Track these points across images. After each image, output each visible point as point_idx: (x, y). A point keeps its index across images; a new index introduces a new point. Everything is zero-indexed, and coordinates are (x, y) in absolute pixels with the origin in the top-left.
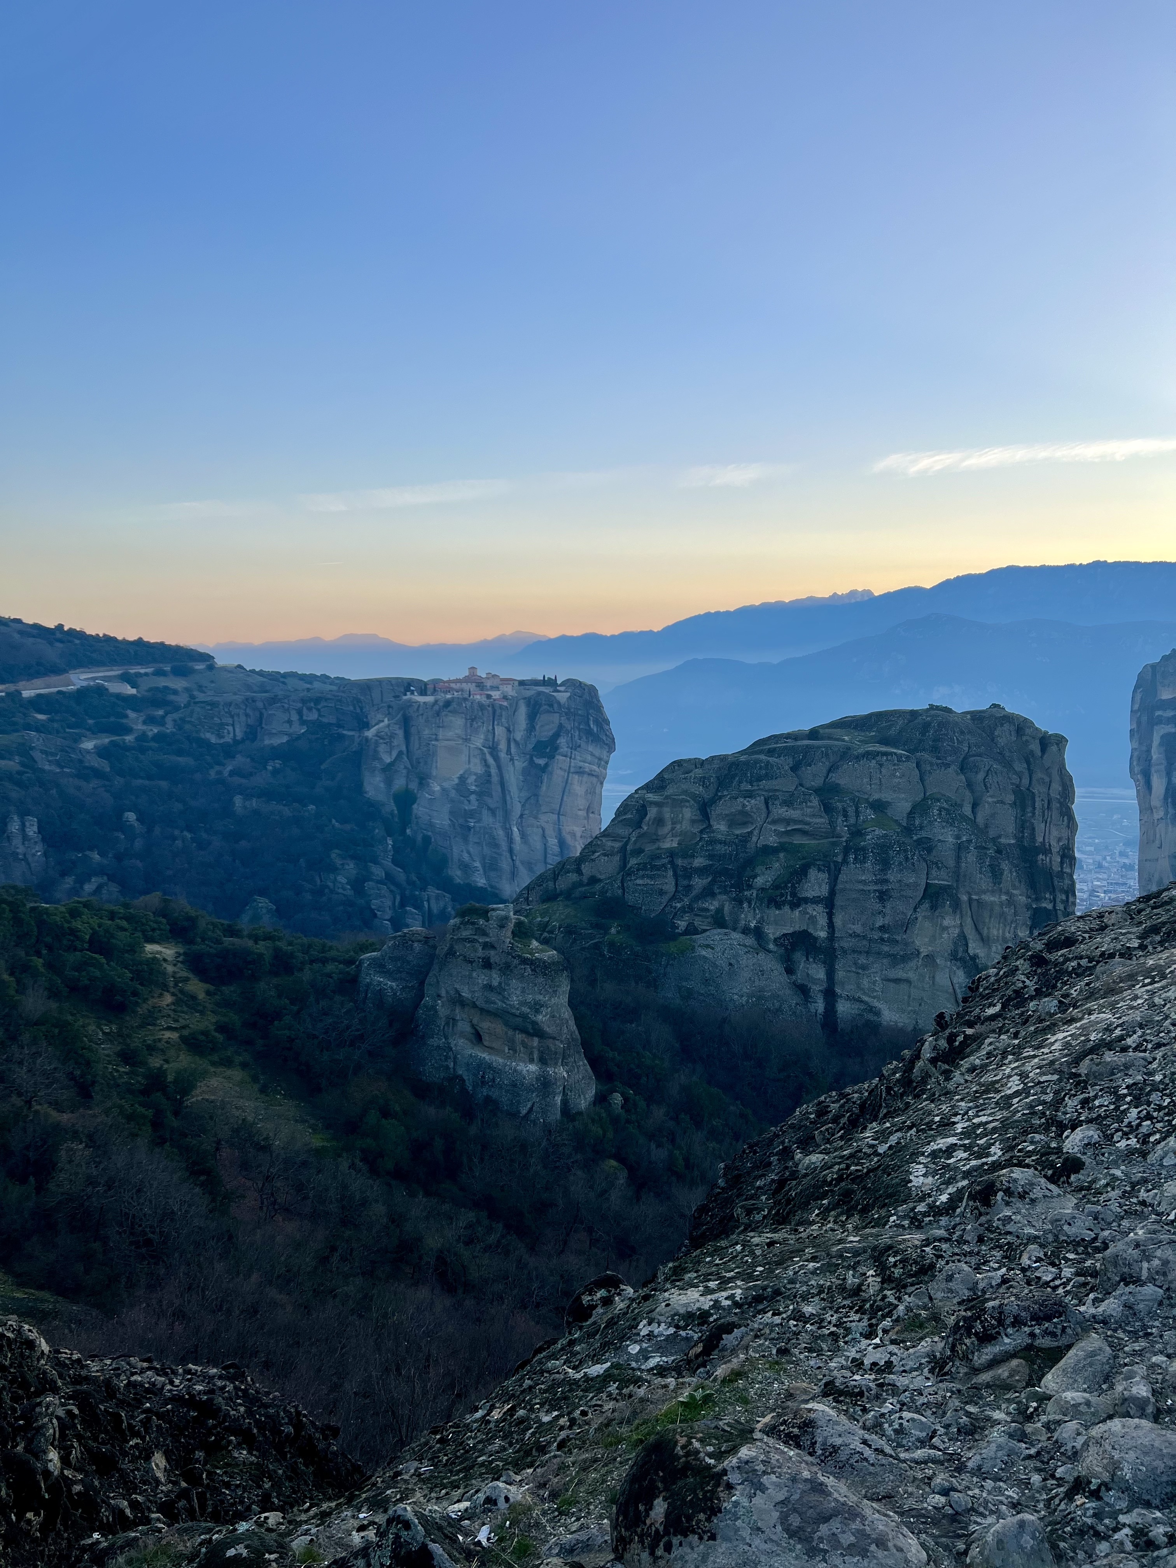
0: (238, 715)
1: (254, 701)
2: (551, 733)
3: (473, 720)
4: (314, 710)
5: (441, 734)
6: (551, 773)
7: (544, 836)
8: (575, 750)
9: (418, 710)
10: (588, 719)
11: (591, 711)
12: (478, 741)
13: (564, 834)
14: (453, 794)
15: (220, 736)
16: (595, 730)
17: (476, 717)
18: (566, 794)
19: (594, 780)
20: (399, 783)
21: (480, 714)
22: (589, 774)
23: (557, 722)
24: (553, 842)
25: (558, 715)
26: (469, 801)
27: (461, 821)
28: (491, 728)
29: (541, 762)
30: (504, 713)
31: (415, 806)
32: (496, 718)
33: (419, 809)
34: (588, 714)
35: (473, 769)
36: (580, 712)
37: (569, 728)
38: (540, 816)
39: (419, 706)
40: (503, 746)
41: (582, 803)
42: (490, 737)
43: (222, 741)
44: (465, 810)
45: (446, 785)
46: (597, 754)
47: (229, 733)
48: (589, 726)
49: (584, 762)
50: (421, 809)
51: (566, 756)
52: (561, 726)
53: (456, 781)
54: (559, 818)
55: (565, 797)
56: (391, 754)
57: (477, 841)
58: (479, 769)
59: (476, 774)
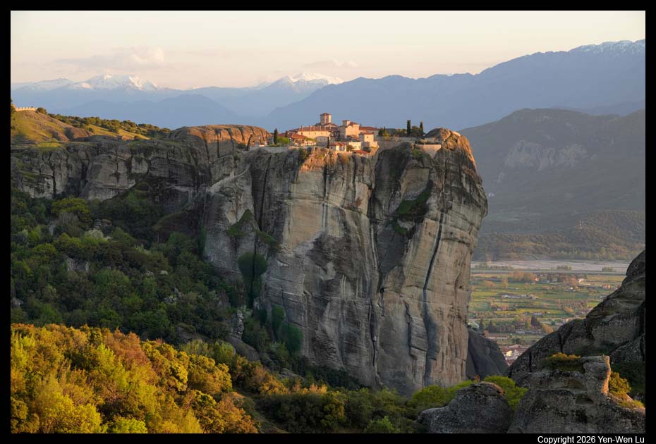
0: (59, 166)
1: (76, 151)
2: (418, 192)
3: (332, 176)
4: (144, 162)
5: (295, 189)
6: (419, 240)
7: (407, 314)
8: (446, 212)
9: (269, 161)
10: (461, 176)
11: (463, 167)
12: (337, 199)
13: (431, 311)
14: (307, 262)
15: (39, 191)
16: (468, 189)
17: (335, 171)
18: (435, 264)
19: (465, 248)
20: (247, 247)
21: (341, 168)
22: (459, 242)
23: (426, 179)
24: (418, 320)
25: (426, 171)
26: (326, 270)
27: (316, 293)
28: (351, 185)
29: (407, 226)
30: (365, 167)
31: (264, 275)
32: (358, 172)
33: (270, 279)
34: (461, 170)
35: (330, 233)
36: (451, 168)
37: (440, 186)
38: (404, 290)
39: (270, 158)
40: (364, 207)
41: (450, 276)
42: (350, 195)
43: (41, 196)
44: (321, 281)
45: (300, 251)
46: (469, 219)
47: (49, 187)
48: (461, 184)
49: (455, 227)
50: (271, 278)
51: (435, 220)
52: (430, 184)
53: (311, 246)
54: (425, 294)
55: (433, 268)
56: (236, 214)
57: (334, 317)
58: (337, 233)
59: (334, 239)
